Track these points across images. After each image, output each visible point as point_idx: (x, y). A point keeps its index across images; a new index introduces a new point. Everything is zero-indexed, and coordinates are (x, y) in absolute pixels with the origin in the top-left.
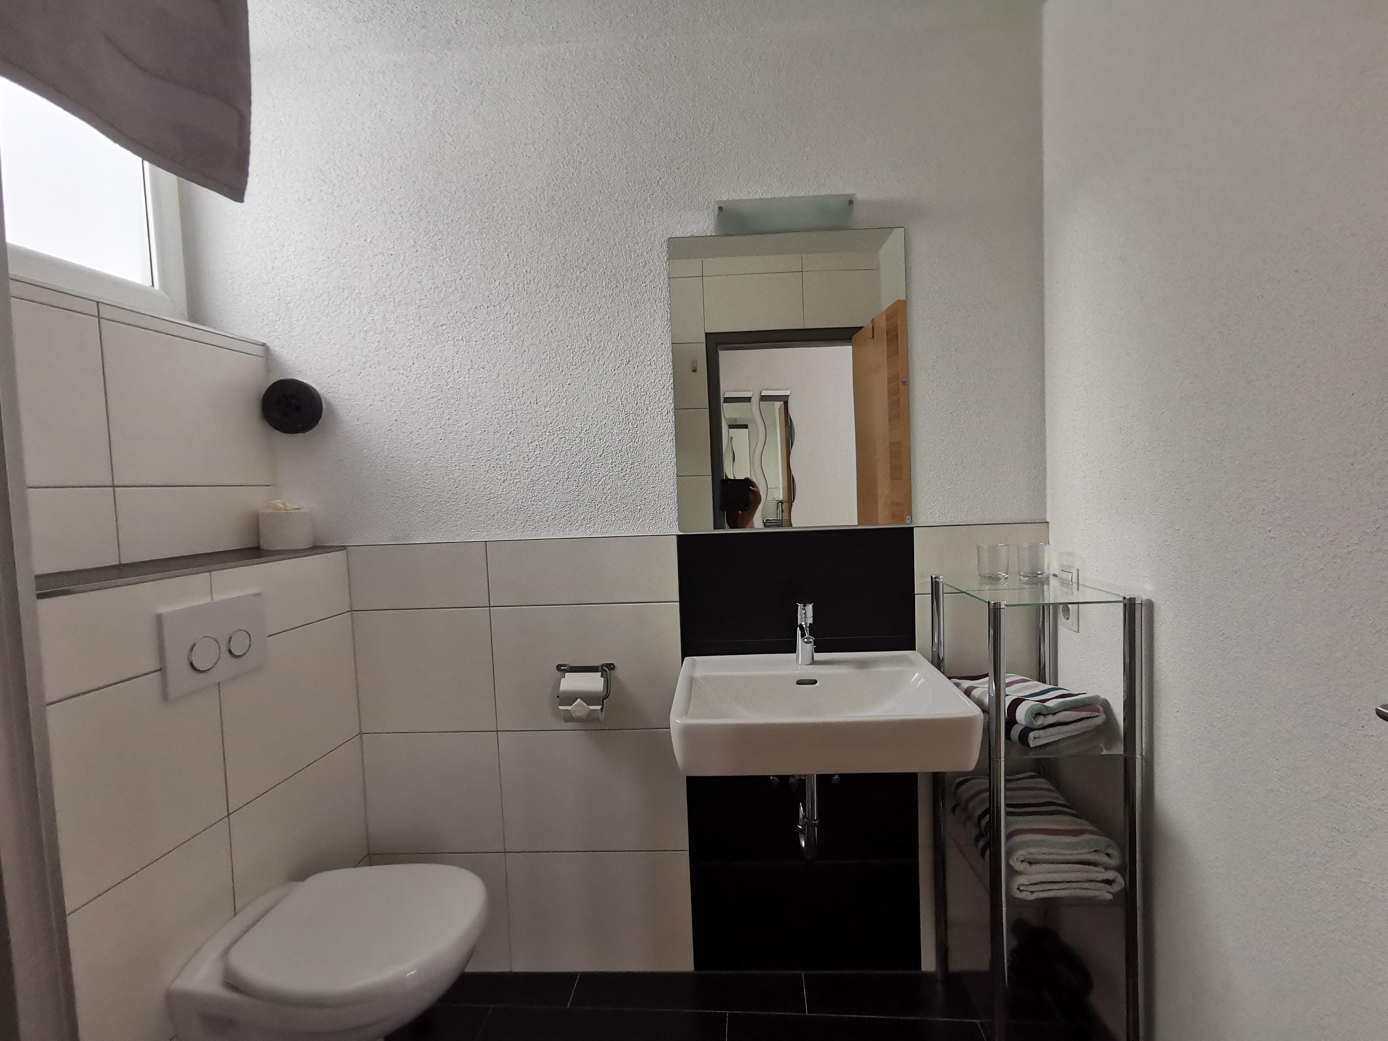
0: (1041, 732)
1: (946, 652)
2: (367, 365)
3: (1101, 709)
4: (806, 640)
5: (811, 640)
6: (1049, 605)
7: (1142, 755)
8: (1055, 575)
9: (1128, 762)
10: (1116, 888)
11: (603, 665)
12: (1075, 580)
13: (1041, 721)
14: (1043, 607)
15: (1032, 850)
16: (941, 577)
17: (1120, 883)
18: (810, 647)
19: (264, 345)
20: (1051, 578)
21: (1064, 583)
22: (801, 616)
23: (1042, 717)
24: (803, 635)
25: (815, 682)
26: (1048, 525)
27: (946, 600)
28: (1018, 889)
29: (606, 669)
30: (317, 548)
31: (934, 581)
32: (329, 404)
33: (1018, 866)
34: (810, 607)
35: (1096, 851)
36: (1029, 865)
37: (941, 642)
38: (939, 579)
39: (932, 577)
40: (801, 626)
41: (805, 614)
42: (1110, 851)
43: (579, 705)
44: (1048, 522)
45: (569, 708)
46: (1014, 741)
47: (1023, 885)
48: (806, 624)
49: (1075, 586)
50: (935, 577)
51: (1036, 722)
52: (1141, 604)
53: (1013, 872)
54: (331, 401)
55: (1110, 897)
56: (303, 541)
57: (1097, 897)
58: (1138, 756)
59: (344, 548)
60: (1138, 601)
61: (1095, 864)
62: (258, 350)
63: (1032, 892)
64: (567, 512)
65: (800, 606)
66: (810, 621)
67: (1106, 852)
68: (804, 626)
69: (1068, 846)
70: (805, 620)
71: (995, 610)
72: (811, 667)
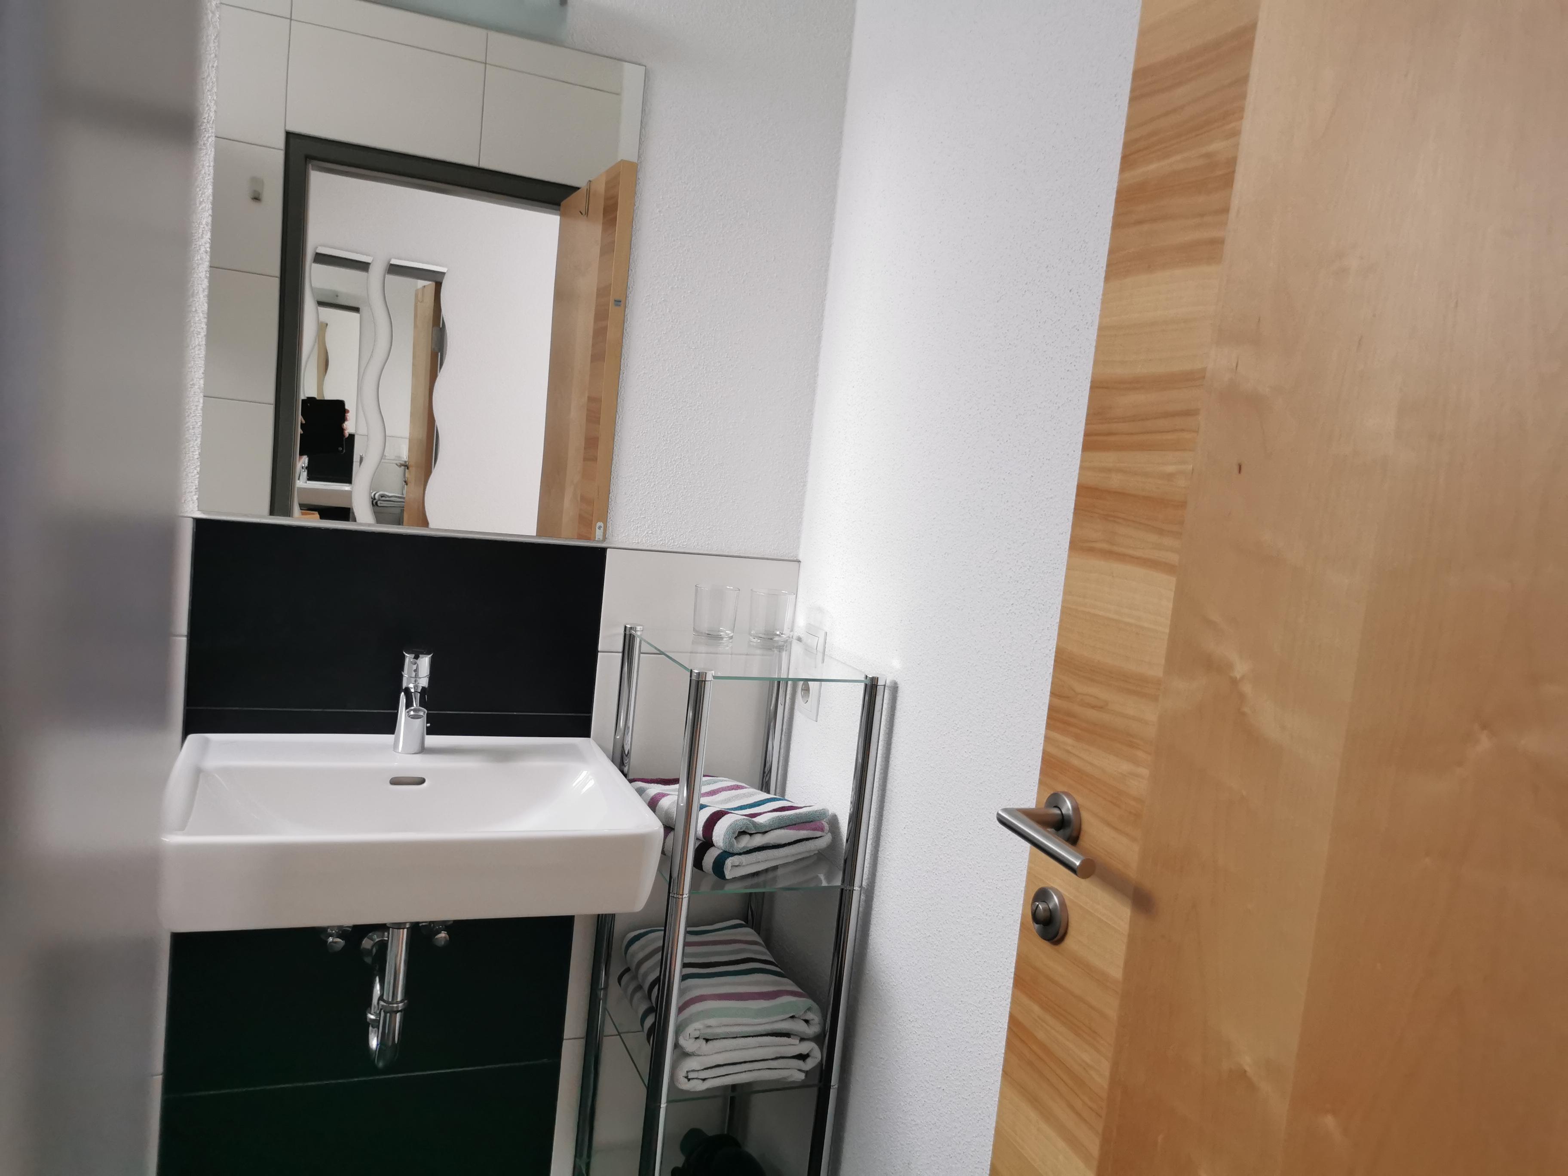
0: (744, 859)
1: (636, 744)
3: (827, 827)
4: (412, 713)
5: (422, 714)
6: (787, 680)
7: (861, 887)
8: (799, 639)
9: (844, 897)
10: (810, 1064)
12: (820, 648)
13: (746, 842)
14: (779, 683)
15: (712, 1022)
16: (638, 628)
17: (817, 1055)
18: (420, 724)
20: (795, 642)
21: (808, 650)
22: (409, 673)
23: (747, 837)
24: (409, 704)
25: (422, 781)
26: (800, 565)
27: (643, 663)
28: (686, 1077)
31: (628, 633)
33: (688, 1044)
34: (425, 662)
35: (793, 1017)
36: (704, 1042)
37: (629, 728)
38: (636, 631)
39: (626, 627)
40: (407, 691)
41: (416, 671)
42: (810, 1016)
44: (800, 561)
46: (706, 871)
47: (693, 1071)
48: (416, 687)
49: (820, 656)
50: (631, 628)
51: (737, 842)
52: (885, 685)
53: (682, 1054)
55: (802, 1076)
57: (785, 1078)
58: (856, 888)
60: (881, 682)
61: (787, 1035)
63: (704, 1080)
65: (409, 657)
66: (424, 682)
67: (804, 1018)
68: (412, 690)
69: (760, 1013)
70: (415, 681)
71: (698, 682)
72: (418, 757)
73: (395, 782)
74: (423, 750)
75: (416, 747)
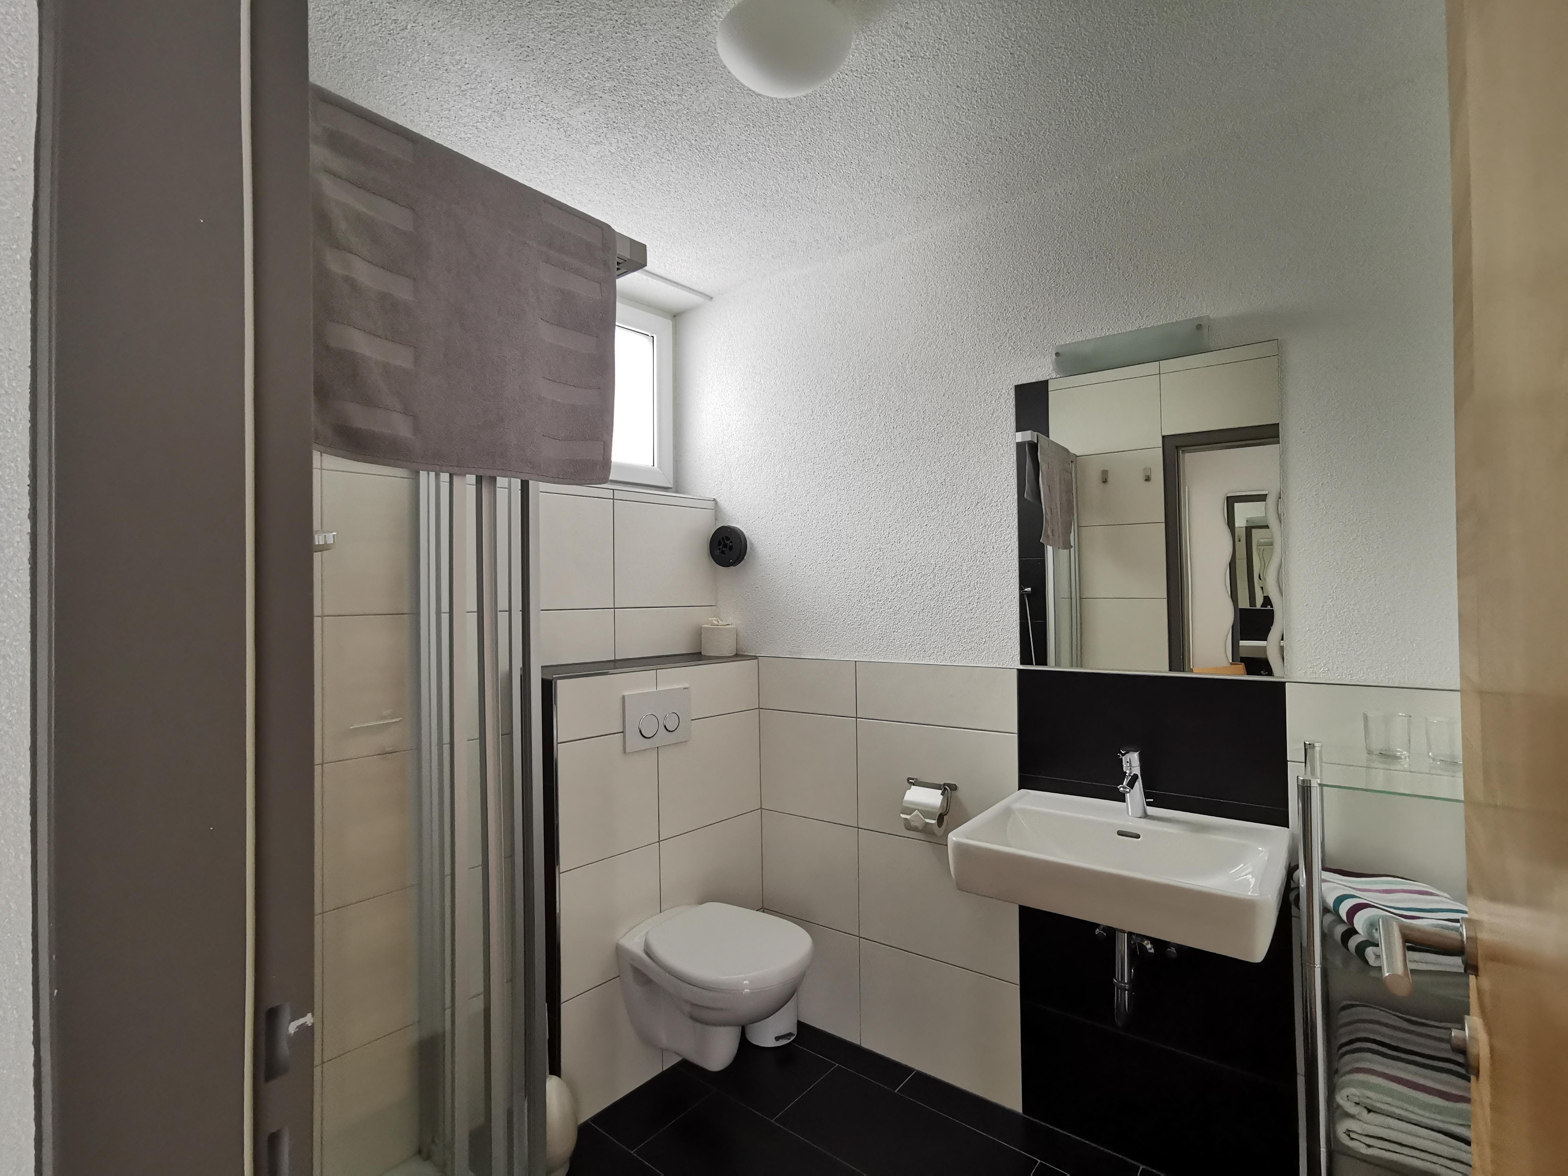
2: (777, 513)
5: (1142, 792)
11: (945, 784)
15: (1374, 1095)
18: (1142, 799)
19: (714, 500)
22: (1125, 763)
25: (1138, 836)
28: (1347, 1134)
29: (948, 789)
30: (738, 656)
31: (1307, 748)
32: (751, 544)
33: (1346, 1105)
34: (1135, 756)
36: (1365, 1110)
38: (1316, 746)
39: (1307, 744)
41: (1130, 761)
43: (917, 815)
45: (908, 817)
47: (1355, 1132)
48: (1131, 773)
50: (1310, 744)
53: (1337, 1110)
54: (753, 541)
56: (728, 651)
59: (756, 658)
62: (711, 505)
64: (922, 640)
65: (1125, 753)
66: (1138, 770)
68: (1129, 775)
70: (1130, 769)
71: (1303, 788)
72: (1143, 820)
73: (1121, 833)
74: (1146, 816)
75: (1140, 813)
